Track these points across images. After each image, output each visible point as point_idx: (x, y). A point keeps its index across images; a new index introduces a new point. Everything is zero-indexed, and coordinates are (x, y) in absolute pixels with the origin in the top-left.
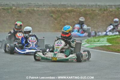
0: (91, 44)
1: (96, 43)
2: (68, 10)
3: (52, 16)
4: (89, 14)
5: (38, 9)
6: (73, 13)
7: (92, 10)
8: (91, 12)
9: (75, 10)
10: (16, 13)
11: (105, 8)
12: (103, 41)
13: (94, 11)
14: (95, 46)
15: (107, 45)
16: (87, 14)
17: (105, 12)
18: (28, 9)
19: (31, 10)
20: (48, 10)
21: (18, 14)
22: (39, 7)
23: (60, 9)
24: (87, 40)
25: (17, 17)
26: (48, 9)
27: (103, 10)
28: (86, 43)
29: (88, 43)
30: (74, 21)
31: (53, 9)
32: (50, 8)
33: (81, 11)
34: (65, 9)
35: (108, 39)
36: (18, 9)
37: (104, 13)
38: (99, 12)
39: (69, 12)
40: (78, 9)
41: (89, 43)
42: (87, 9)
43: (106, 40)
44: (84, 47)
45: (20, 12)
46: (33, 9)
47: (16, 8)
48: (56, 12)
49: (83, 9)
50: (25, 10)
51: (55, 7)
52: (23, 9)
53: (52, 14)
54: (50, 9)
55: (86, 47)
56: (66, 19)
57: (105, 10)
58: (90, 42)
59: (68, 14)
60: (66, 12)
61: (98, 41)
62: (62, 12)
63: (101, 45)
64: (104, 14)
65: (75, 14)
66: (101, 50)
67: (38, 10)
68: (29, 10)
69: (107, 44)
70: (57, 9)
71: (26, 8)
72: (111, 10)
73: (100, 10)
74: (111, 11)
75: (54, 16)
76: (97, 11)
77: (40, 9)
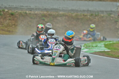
1: (94, 48)
2: (60, 14)
3: (44, 20)
4: (81, 19)
5: (30, 12)
6: (64, 17)
7: (83, 15)
8: (83, 17)
9: (67, 14)
10: (8, 16)
11: (97, 14)
12: (101, 47)
13: (86, 16)
16: (78, 19)
17: (97, 18)
18: (20, 11)
19: (23, 12)
20: (40, 14)
21: (10, 17)
22: (31, 11)
23: (52, 13)
25: (10, 19)
26: (40, 12)
27: (94, 15)
30: (66, 25)
31: (45, 12)
32: (42, 11)
33: (73, 15)
34: (57, 13)
36: (10, 11)
37: (95, 18)
38: (90, 17)
39: (61, 16)
40: (70, 14)
41: (88, 48)
42: (79, 13)
45: (12, 14)
46: (25, 12)
47: (9, 11)
48: (48, 16)
49: (74, 14)
50: (17, 13)
51: (47, 11)
52: (15, 12)
53: (44, 18)
54: (42, 13)
57: (96, 16)
59: (59, 18)
60: (58, 16)
62: (54, 15)
64: (95, 20)
65: (67, 18)
66: (101, 55)
67: (30, 14)
68: (21, 13)
69: (105, 49)
70: (49, 13)
71: (18, 11)
72: (102, 15)
73: (92, 15)
74: (103, 17)
75: (46, 20)
76: (89, 16)
77: (32, 12)
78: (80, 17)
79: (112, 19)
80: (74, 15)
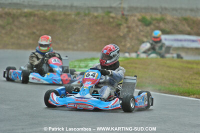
2: (25, 13)
6: (32, 18)
7: (65, 14)
9: (36, 12)
30: (35, 31)
34: (19, 11)
37: (84, 19)
39: (26, 16)
40: (42, 12)
48: (4, 16)
56: (20, 28)
59: (24, 20)
60: (21, 15)
62: (14, 15)
64: (84, 22)
72: (96, 14)
73: (78, 14)
74: (96, 17)
76: (73, 16)
78: (58, 18)
79: (111, 20)
80: (48, 14)
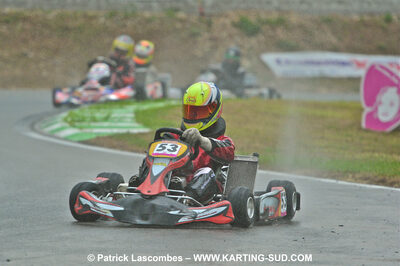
0: (81, 128)
6: (20, 25)
7: (85, 16)
9: (28, 14)
12: (121, 120)
13: (92, 18)
14: (94, 136)
15: (135, 131)
17: (129, 23)
24: (70, 115)
27: (122, 15)
28: (67, 125)
29: (72, 124)
35: (137, 113)
38: (109, 23)
39: (7, 22)
40: (40, 12)
41: (77, 124)
43: (132, 115)
44: (59, 138)
49: (53, 13)
55: (66, 139)
57: (126, 17)
58: (79, 121)
59: (4, 29)
61: (106, 119)
63: (115, 131)
65: (27, 26)
66: (114, 147)
69: (134, 127)
72: (147, 15)
74: (148, 21)
76: (102, 20)
80: (52, 16)
